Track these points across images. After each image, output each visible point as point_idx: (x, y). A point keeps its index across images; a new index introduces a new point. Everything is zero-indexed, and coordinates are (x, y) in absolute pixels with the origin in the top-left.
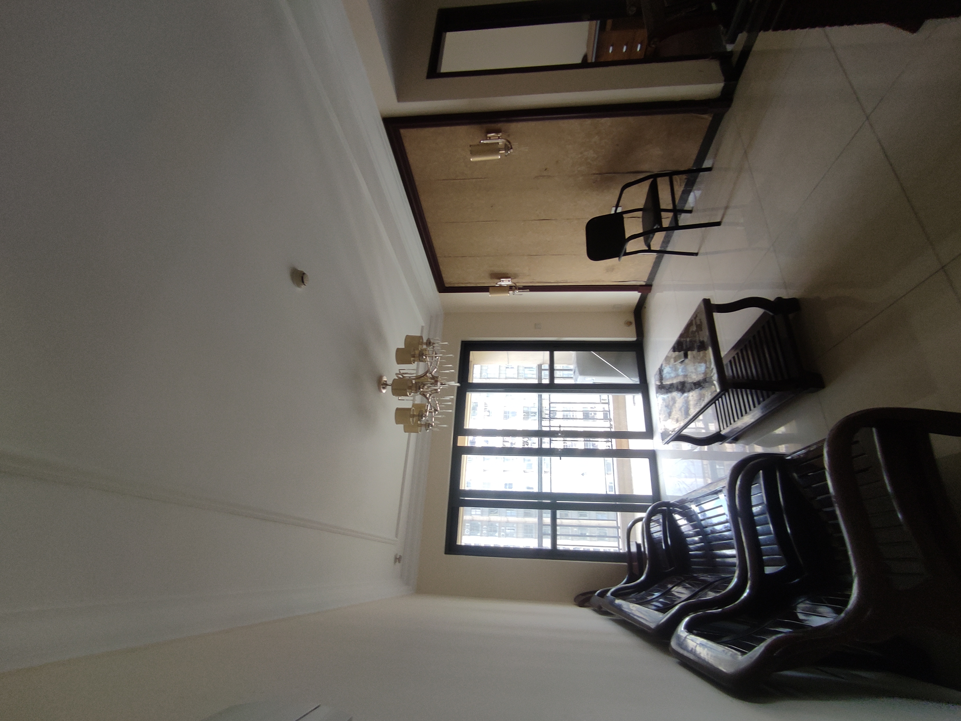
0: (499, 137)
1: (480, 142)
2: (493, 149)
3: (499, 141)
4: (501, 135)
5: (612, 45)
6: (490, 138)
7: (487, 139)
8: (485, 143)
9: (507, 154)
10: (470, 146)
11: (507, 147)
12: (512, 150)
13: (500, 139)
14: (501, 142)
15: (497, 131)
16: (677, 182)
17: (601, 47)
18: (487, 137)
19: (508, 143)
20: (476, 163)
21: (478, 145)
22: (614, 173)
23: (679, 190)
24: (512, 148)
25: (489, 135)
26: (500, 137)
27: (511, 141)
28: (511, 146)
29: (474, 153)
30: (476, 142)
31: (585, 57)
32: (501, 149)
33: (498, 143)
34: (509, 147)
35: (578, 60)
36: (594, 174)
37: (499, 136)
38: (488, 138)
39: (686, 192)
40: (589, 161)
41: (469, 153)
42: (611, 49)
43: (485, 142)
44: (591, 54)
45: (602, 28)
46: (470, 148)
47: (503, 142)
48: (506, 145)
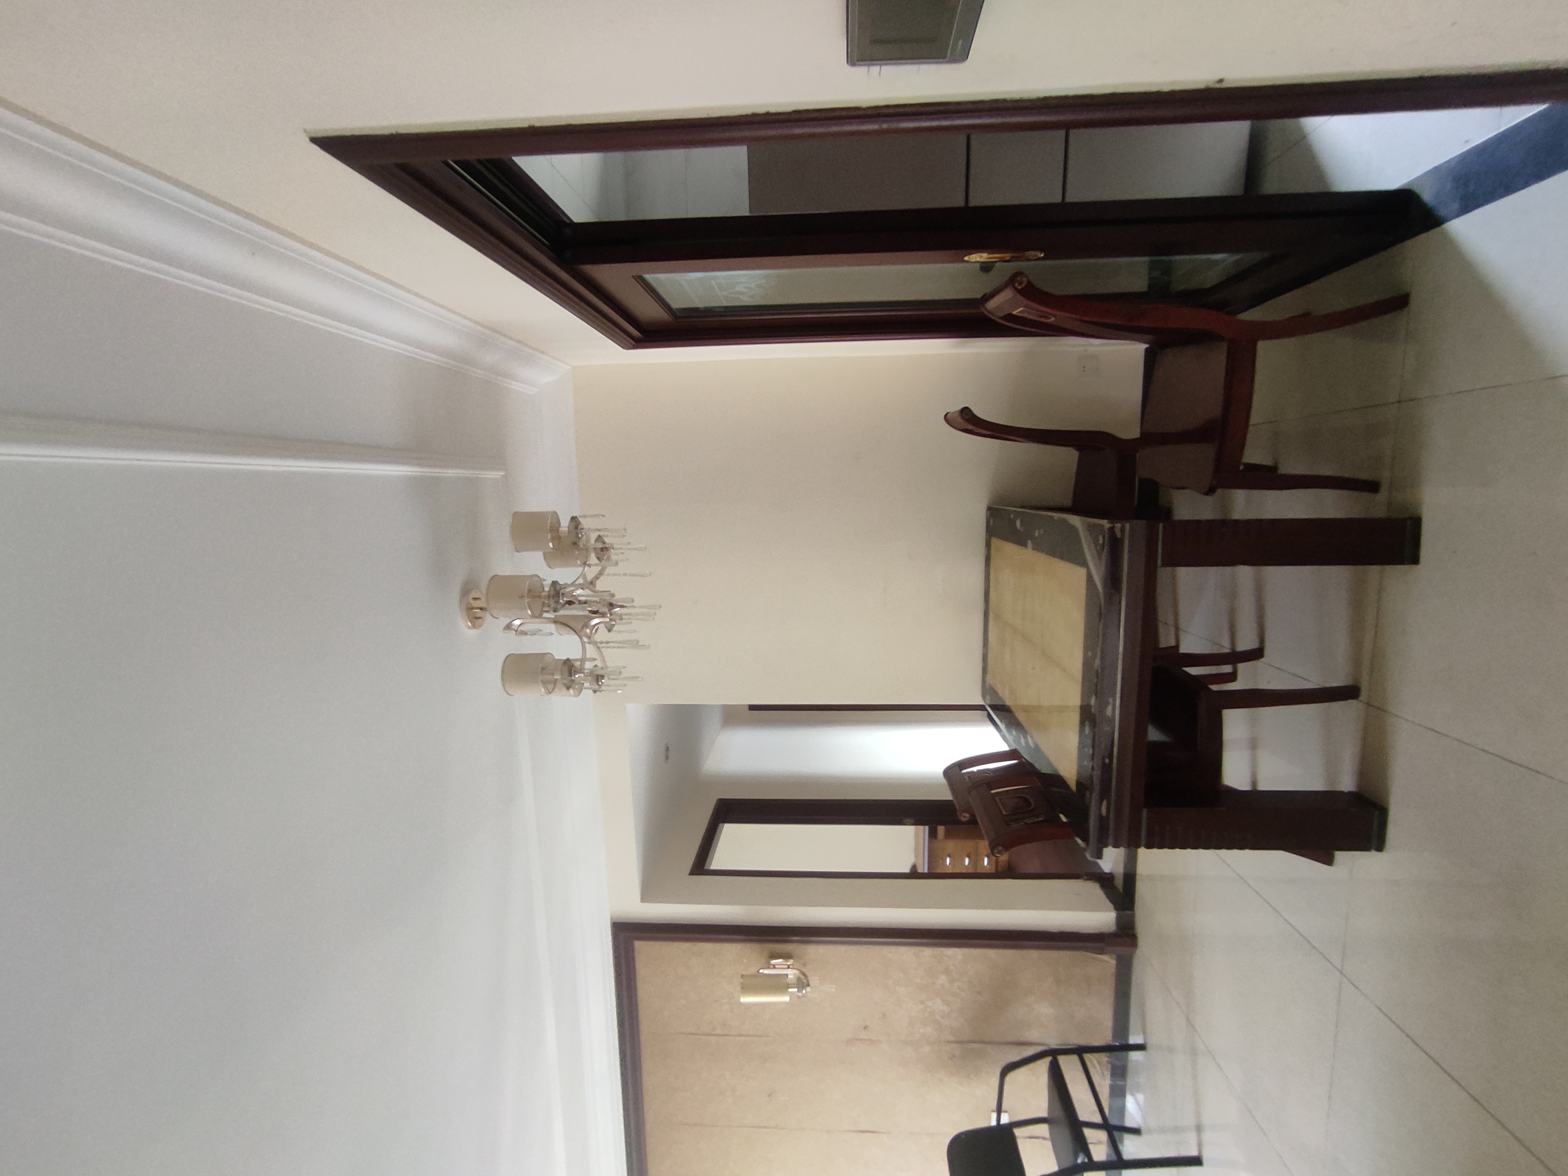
0: (789, 966)
1: (758, 971)
2: (778, 985)
3: (789, 971)
4: (792, 963)
5: (949, 856)
6: (774, 966)
7: (769, 968)
8: (765, 974)
9: (800, 994)
10: (742, 976)
11: (802, 983)
12: (808, 989)
13: (790, 969)
14: (792, 974)
15: (786, 956)
16: (1095, 1068)
17: (933, 856)
18: (770, 964)
19: (802, 977)
20: (749, 1006)
21: (754, 976)
22: (982, 1042)
23: (1104, 1085)
24: (808, 985)
25: (774, 962)
26: (791, 967)
27: (807, 974)
28: (808, 981)
29: (747, 989)
30: (752, 970)
31: (914, 867)
32: (792, 986)
33: (787, 975)
34: (803, 983)
35: (907, 870)
36: (949, 1042)
37: (789, 964)
38: (772, 967)
39: (1119, 1093)
40: (938, 1017)
41: (739, 988)
42: (948, 860)
43: (766, 972)
44: (921, 862)
45: (933, 834)
46: (741, 980)
47: (795, 974)
48: (799, 979)
